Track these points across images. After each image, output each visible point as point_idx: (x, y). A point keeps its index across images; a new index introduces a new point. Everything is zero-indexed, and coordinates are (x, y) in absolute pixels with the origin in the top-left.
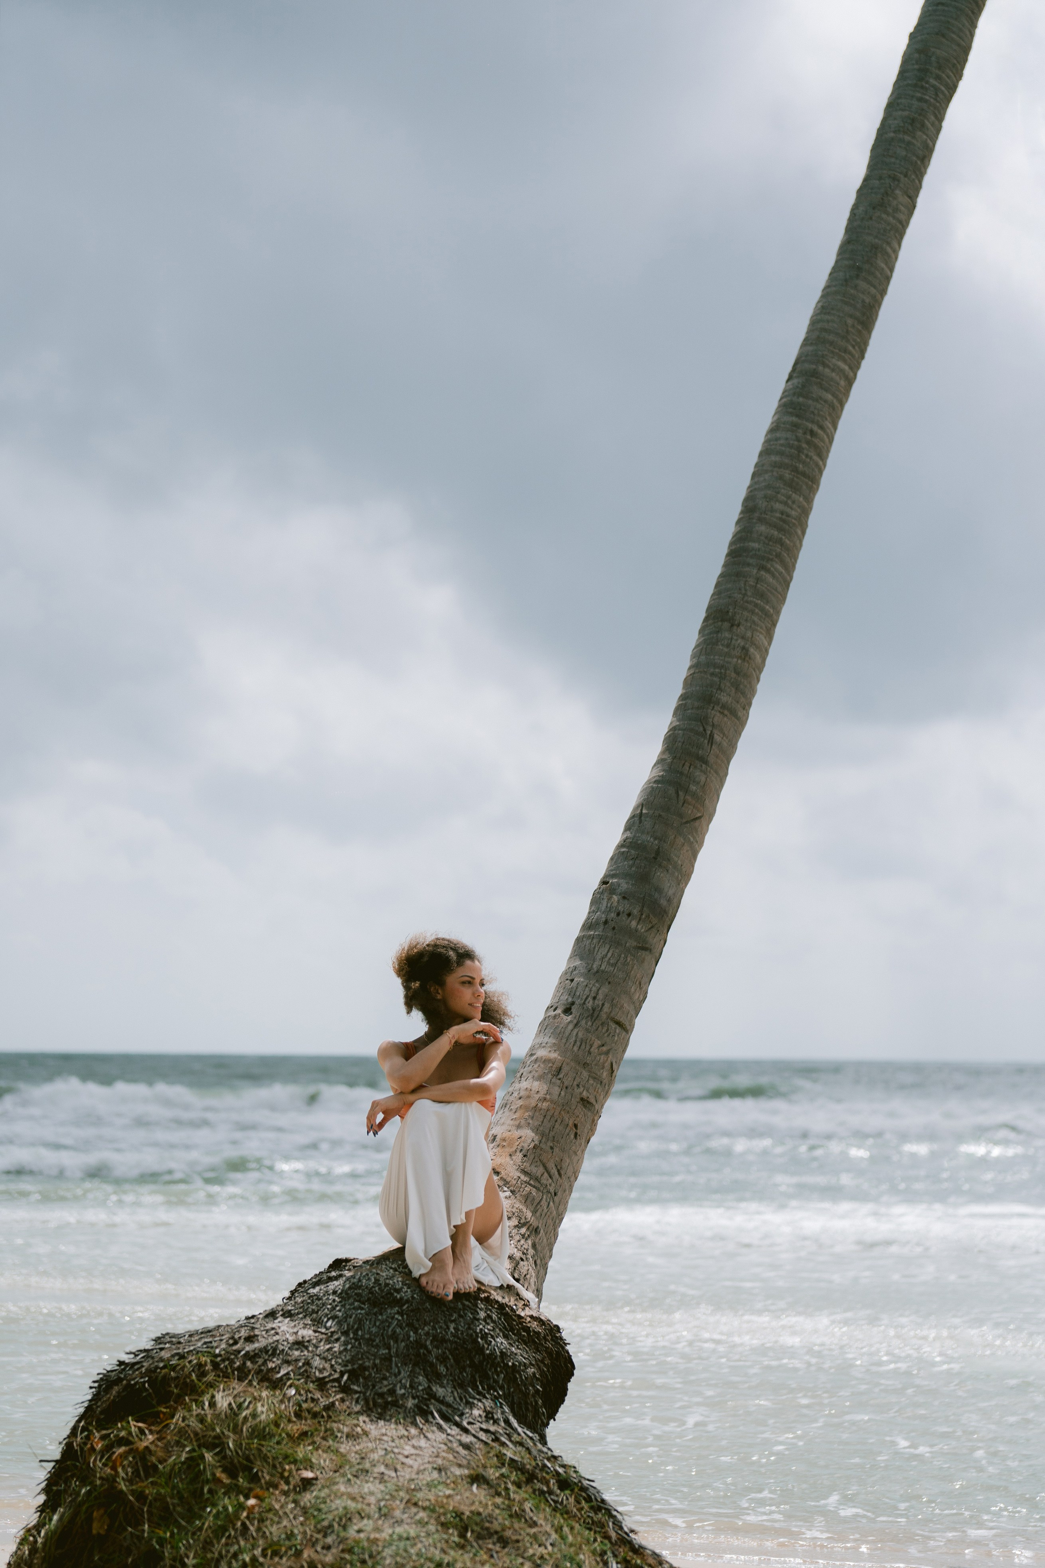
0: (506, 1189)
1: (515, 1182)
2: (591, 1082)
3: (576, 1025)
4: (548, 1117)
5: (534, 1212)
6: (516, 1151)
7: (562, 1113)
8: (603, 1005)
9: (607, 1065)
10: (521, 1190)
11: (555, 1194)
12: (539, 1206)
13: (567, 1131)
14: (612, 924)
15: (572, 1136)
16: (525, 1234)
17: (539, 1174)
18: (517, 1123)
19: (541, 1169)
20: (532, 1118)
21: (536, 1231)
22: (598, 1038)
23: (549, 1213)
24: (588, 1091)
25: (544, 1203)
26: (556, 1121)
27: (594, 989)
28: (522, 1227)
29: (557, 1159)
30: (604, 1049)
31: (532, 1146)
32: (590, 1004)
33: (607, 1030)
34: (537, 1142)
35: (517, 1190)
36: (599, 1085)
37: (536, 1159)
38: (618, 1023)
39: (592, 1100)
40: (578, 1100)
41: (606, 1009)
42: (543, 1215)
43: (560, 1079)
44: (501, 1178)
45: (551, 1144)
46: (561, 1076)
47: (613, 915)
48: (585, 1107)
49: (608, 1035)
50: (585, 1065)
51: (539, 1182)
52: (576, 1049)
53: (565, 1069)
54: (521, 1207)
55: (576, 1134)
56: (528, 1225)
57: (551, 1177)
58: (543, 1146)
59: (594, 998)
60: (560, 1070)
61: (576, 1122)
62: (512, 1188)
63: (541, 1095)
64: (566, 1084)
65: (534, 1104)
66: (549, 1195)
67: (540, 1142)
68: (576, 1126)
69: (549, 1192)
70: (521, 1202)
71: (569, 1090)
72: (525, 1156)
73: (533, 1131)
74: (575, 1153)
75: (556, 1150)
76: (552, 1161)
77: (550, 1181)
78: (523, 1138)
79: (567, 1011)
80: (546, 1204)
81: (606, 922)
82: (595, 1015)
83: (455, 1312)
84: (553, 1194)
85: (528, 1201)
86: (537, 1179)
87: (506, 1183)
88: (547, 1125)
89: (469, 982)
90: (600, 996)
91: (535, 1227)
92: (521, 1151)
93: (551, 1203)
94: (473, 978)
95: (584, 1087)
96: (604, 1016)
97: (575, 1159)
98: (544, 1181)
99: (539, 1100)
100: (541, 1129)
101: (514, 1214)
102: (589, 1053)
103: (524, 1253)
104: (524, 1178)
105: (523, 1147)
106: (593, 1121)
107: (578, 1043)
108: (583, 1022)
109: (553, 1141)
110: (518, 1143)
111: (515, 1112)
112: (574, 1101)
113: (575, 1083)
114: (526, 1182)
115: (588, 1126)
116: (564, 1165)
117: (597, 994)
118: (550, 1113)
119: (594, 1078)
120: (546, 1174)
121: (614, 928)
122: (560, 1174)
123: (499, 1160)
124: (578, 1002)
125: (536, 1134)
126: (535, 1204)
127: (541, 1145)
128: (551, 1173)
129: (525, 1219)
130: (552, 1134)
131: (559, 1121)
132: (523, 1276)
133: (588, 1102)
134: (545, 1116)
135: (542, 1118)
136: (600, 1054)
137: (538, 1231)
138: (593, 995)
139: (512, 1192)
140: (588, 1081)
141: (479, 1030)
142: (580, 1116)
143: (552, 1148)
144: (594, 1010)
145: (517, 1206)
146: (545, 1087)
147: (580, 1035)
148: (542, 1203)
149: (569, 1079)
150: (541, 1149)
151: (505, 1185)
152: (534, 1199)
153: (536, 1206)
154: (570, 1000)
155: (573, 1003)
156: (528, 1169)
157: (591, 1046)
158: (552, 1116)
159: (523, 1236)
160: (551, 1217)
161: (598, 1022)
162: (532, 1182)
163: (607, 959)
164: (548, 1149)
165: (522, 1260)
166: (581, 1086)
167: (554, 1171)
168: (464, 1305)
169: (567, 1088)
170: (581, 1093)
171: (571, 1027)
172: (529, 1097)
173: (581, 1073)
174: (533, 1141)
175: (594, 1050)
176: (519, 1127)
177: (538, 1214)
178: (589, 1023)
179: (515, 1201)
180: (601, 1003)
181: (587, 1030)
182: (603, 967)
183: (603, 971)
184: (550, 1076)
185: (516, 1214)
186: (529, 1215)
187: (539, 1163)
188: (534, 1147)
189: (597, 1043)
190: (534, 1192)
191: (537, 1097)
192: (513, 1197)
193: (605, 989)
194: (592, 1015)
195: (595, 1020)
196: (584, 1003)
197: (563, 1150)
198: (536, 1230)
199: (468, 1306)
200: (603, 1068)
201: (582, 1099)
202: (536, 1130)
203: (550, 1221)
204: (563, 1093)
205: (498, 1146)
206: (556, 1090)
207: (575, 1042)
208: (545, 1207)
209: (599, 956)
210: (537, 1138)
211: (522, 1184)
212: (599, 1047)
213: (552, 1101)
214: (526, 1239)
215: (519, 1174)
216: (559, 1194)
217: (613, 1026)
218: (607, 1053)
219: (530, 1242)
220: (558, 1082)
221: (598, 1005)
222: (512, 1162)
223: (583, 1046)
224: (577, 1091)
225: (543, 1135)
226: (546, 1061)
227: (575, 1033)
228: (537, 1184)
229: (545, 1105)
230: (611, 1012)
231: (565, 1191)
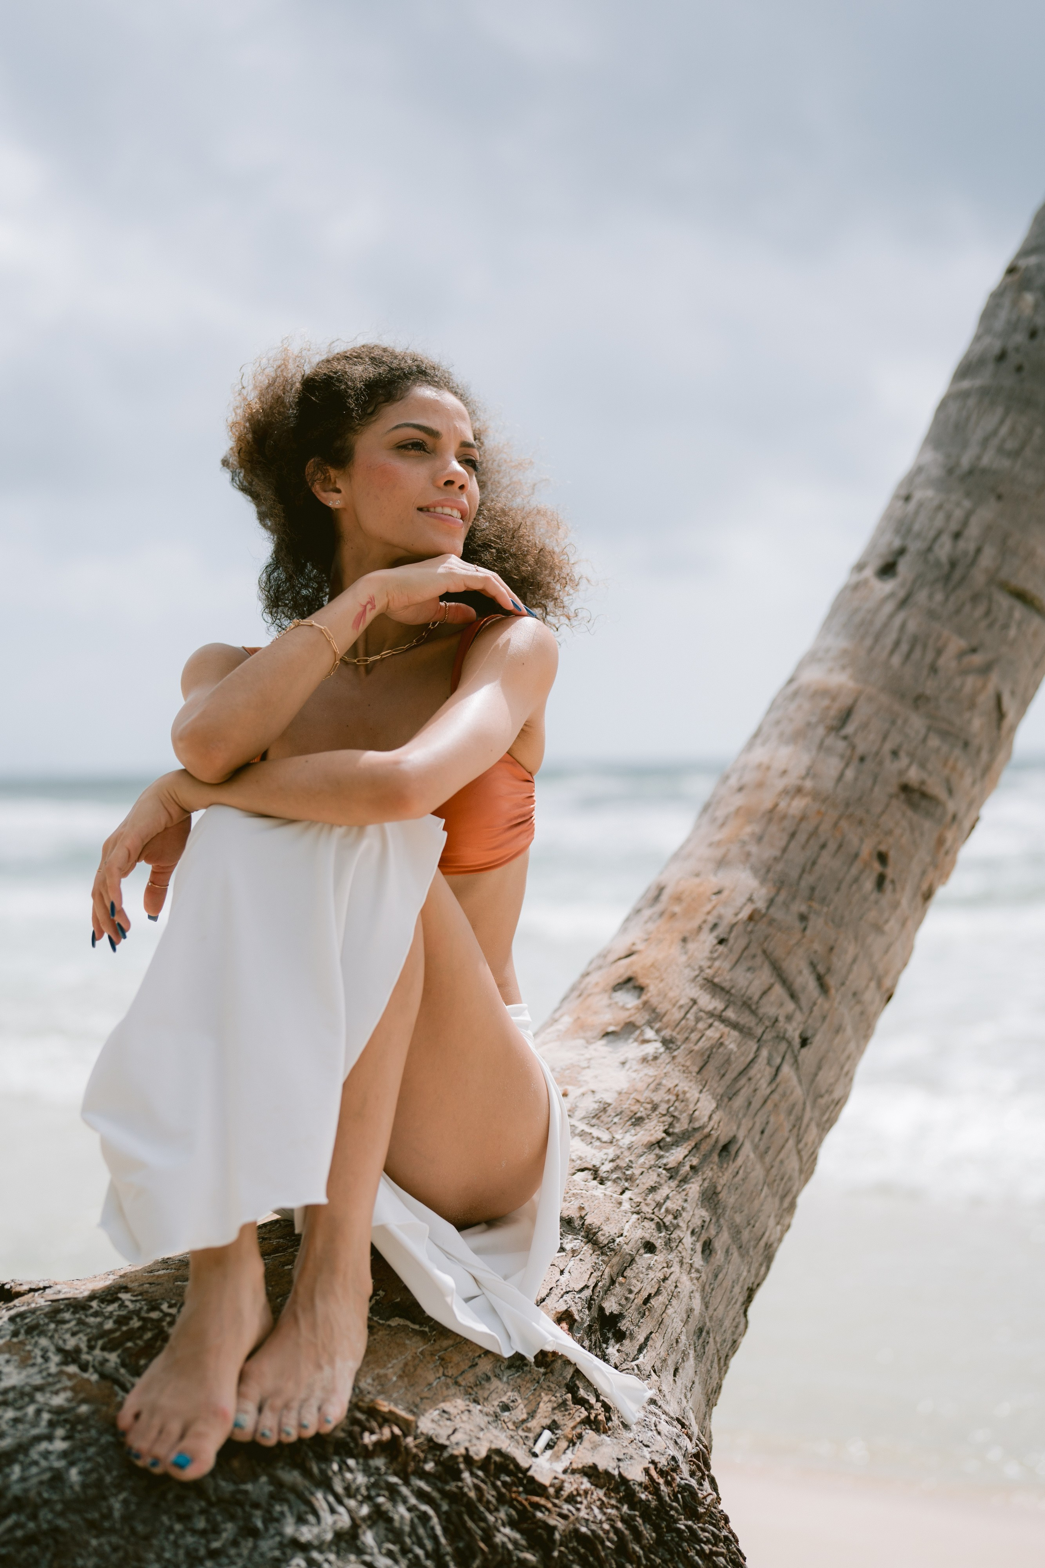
0: (650, 1034)
1: (677, 1015)
2: (934, 742)
3: (904, 603)
4: (802, 837)
5: (725, 1099)
6: (700, 928)
7: (844, 824)
8: (979, 551)
9: (985, 699)
10: (694, 1036)
11: (804, 1042)
12: (743, 1081)
13: (854, 871)
14: (1014, 359)
15: (869, 884)
16: (680, 1164)
17: (755, 990)
18: (719, 853)
19: (765, 976)
20: (760, 839)
21: (726, 1150)
22: (960, 632)
23: (776, 1097)
24: (922, 766)
25: (761, 1072)
26: (823, 846)
27: (958, 514)
28: (676, 1144)
29: (816, 946)
30: (977, 659)
31: (745, 914)
32: (944, 550)
33: (988, 613)
34: (761, 905)
35: (680, 1038)
36: (957, 752)
37: (753, 949)
38: (1021, 596)
39: (936, 788)
40: (893, 788)
41: (987, 559)
42: (756, 1103)
43: (845, 738)
44: (645, 1003)
45: (803, 908)
46: (849, 729)
47: (1020, 338)
48: (913, 806)
49: (991, 626)
50: (919, 700)
51: (754, 1012)
52: (896, 660)
53: (862, 712)
54: (684, 1086)
55: (880, 881)
56: (698, 1136)
57: (793, 996)
58: (777, 913)
59: (957, 536)
60: (847, 715)
61: (883, 848)
62: (667, 1033)
63: (792, 780)
64: (861, 748)
65: (768, 804)
66: (783, 1046)
67: (771, 902)
68: (882, 858)
69: (781, 1038)
70: (686, 1070)
71: (869, 765)
72: (721, 941)
73: (755, 871)
74: (878, 929)
75: (817, 923)
76: (800, 952)
77: (790, 1006)
78: (725, 894)
79: (887, 570)
80: (769, 1072)
81: (1002, 357)
82: (957, 575)
83: (232, 1518)
84: (797, 1041)
85: (711, 1067)
86: (748, 1005)
87: (655, 1016)
88: (798, 856)
89: (418, 446)
90: (974, 530)
91: (723, 1141)
92: (715, 926)
93: (786, 1069)
94: (433, 434)
95: (912, 756)
96: (979, 578)
97: (877, 943)
98: (769, 1009)
99: (785, 792)
100: (779, 867)
101: (655, 1108)
102: (933, 669)
103: (661, 1226)
104: (708, 1002)
105: (720, 917)
106: (941, 841)
107: (904, 647)
108: (922, 596)
109: (811, 898)
110: (708, 907)
111: (723, 825)
112: (880, 794)
113: (888, 747)
114: (711, 1014)
115: (923, 855)
116: (839, 963)
117: (965, 523)
118: (807, 827)
119: (945, 735)
120: (778, 990)
121: (1019, 369)
122: (823, 987)
123: (650, 955)
124: (915, 546)
125: (763, 881)
126: (730, 1076)
127: (772, 910)
128: (797, 986)
129: (691, 1119)
130: (808, 880)
131: (832, 846)
132: (639, 1301)
133: (924, 795)
134: (793, 835)
135: (785, 837)
136: (964, 672)
137: (733, 1149)
138: (954, 526)
139: (667, 1043)
140: (924, 740)
141: (453, 589)
142: (898, 832)
143: (803, 918)
144: (953, 564)
145: (668, 1083)
146: (805, 759)
147: (912, 626)
148: (752, 1072)
149: (872, 737)
150: (771, 922)
151: (650, 1024)
152: (728, 1061)
153: (736, 1080)
154: (897, 543)
155: (902, 552)
156: (724, 979)
157: (939, 652)
158: (814, 833)
159: (672, 1172)
160: (784, 1106)
161: (963, 594)
162: (730, 1014)
163: (995, 442)
164: (791, 919)
165: (650, 1247)
166: (902, 754)
167: (806, 981)
168: (279, 1484)
169: (862, 759)
170: (902, 773)
171: (889, 607)
172: (760, 785)
173: (905, 721)
174: (750, 900)
175: (947, 661)
176: (722, 863)
177: (739, 1101)
178: (939, 597)
179: (669, 1068)
180: (972, 547)
181: (932, 615)
182: (985, 461)
183: (984, 471)
184: (821, 731)
185: (663, 1109)
186: (705, 1105)
187: (759, 960)
188: (751, 918)
189: (956, 644)
190: (732, 1043)
191: (780, 784)
192: (665, 1057)
193: (986, 513)
194: (947, 578)
195: (955, 588)
196: (930, 549)
197: (838, 923)
198: (725, 1148)
199: (294, 1489)
200: (972, 705)
201: (905, 788)
202: (764, 871)
203: (782, 1121)
204: (850, 774)
205: (662, 914)
206: (832, 766)
207: (897, 644)
208: (763, 1083)
209: (977, 435)
210: (762, 894)
211: (698, 1020)
212: (961, 654)
213: (816, 795)
214: (685, 1180)
215: (694, 991)
216: (817, 1041)
217: (1004, 601)
218: (985, 670)
219: (694, 1188)
220: (841, 745)
221: (965, 553)
222: (683, 959)
223: (917, 654)
224: (892, 767)
225: (780, 884)
226: (821, 693)
227: (897, 621)
228: (746, 1019)
229: (798, 805)
230: (998, 569)
231: (839, 1030)
